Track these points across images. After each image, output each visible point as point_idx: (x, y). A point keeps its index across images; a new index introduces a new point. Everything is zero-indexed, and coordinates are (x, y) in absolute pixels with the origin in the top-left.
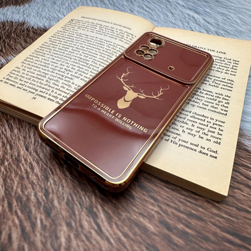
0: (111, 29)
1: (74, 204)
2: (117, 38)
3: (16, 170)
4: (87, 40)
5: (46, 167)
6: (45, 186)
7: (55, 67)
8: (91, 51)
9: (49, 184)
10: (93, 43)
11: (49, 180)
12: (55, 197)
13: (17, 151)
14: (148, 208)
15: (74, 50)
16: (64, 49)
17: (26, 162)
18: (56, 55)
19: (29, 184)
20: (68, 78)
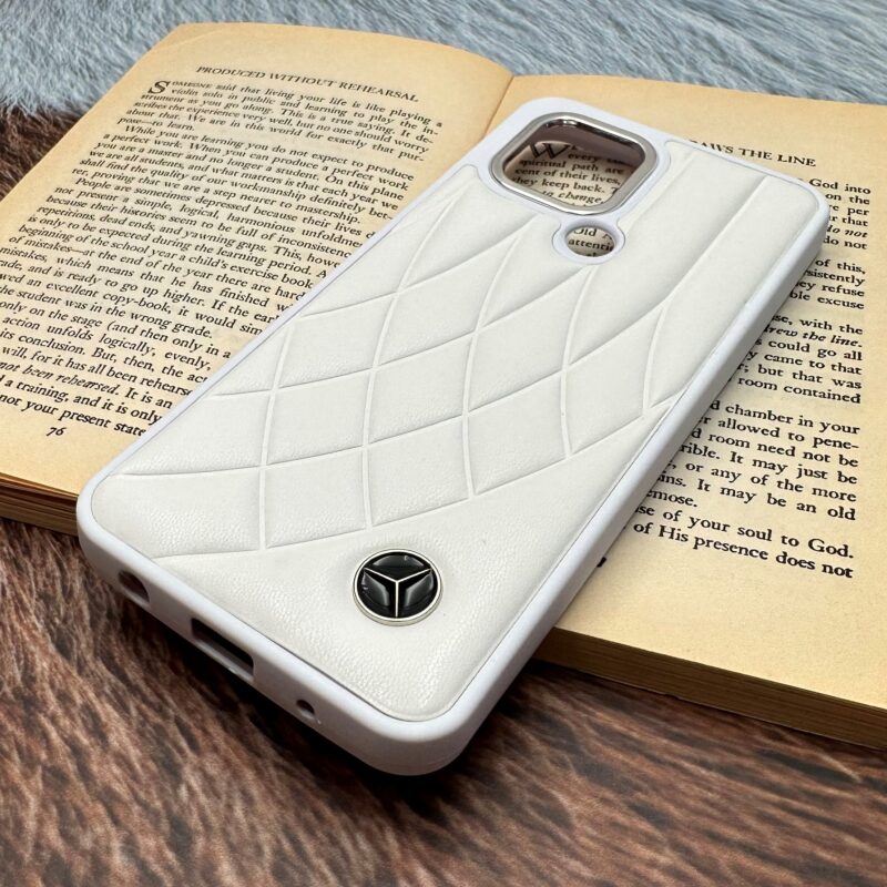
0: (332, 106)
1: (308, 871)
2: (363, 140)
3: (24, 745)
4: (238, 164)
5: (158, 720)
6: (166, 805)
7: (124, 288)
8: (262, 206)
9: (183, 792)
10: (268, 174)
11: (184, 777)
12: (219, 846)
13: (18, 660)
15: (192, 212)
16: (148, 209)
17: (68, 704)
18: (116, 238)
19: (93, 801)
20: (187, 329)
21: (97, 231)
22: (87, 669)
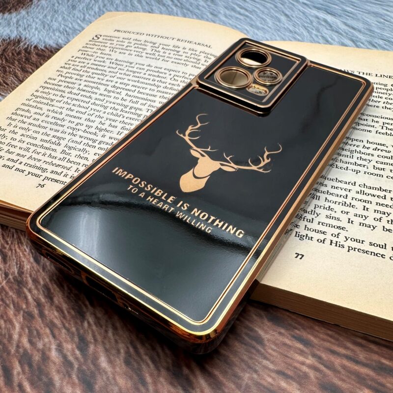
0: (173, 49)
3: (16, 301)
4: (131, 71)
6: (77, 330)
8: (141, 90)
9: (86, 324)
10: (144, 76)
11: (87, 317)
13: (17, 264)
14: (294, 360)
15: (109, 91)
16: (89, 89)
17: (37, 284)
18: (74, 102)
19: (44, 327)
20: (105, 143)
21: (66, 98)
22: (46, 270)
